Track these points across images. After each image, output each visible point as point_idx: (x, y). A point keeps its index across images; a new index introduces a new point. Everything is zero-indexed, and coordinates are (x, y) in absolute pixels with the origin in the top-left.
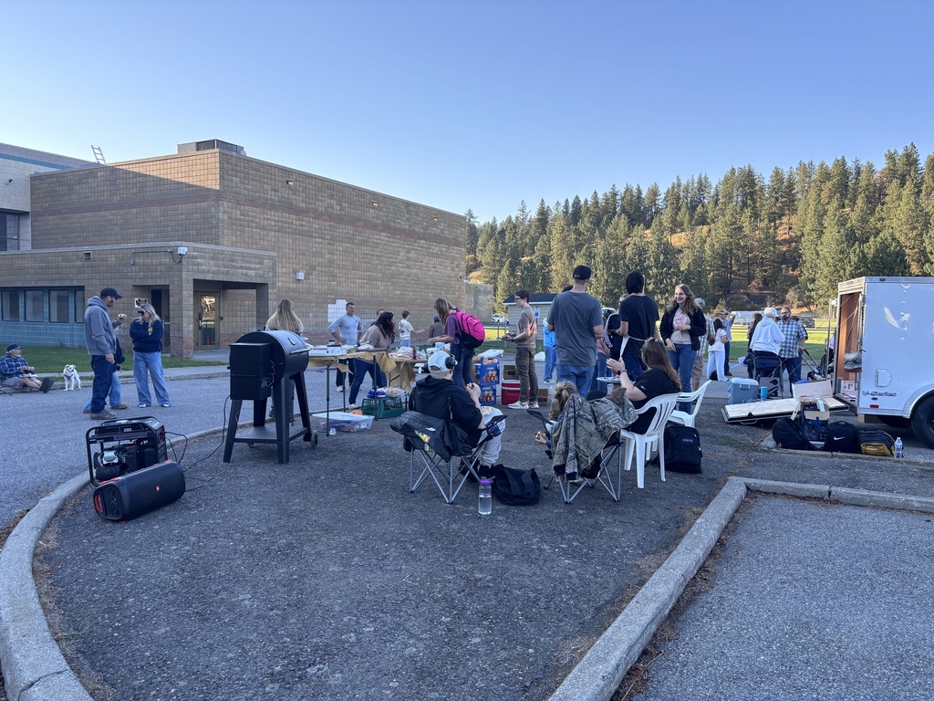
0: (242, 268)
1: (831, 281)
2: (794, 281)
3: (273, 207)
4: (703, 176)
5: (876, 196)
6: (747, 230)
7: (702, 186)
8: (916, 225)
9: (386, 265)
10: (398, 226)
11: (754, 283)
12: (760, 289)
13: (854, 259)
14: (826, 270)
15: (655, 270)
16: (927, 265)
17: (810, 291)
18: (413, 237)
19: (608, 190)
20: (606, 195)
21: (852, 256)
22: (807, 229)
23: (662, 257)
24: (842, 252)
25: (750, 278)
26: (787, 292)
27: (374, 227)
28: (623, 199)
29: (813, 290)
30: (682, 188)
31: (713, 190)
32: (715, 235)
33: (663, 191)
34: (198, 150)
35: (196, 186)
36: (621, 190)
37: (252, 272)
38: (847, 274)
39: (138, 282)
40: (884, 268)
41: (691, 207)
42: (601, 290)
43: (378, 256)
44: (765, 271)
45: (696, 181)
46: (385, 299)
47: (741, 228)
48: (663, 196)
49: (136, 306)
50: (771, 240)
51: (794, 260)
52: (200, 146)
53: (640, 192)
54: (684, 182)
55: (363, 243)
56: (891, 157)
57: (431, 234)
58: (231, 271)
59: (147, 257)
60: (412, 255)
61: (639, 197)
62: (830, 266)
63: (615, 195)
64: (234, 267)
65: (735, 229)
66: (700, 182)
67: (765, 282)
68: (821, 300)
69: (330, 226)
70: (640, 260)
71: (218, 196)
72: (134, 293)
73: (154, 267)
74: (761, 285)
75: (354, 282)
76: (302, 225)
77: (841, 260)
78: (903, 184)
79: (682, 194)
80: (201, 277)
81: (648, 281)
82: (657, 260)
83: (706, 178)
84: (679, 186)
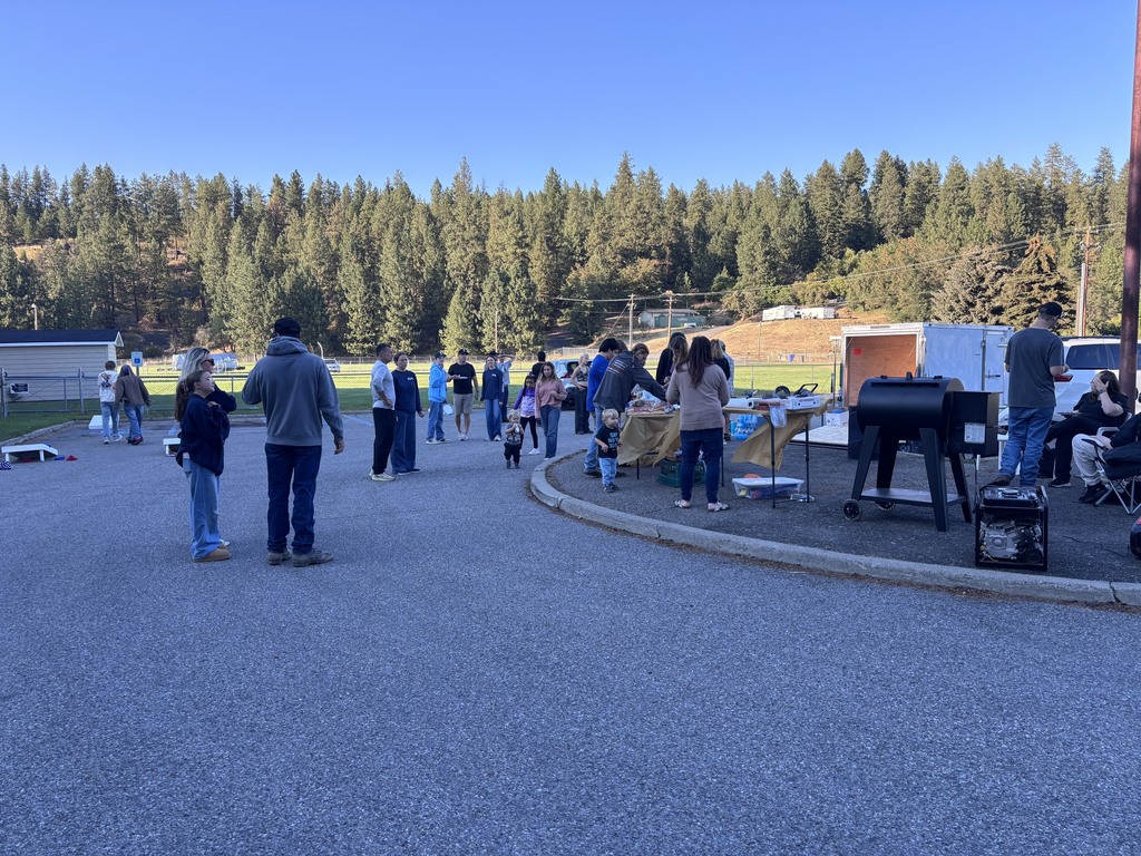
1: (250, 318)
2: (203, 319)
4: (41, 170)
5: (277, 226)
6: (130, 250)
7: (42, 184)
8: (323, 260)
11: (145, 318)
12: (155, 327)
13: (273, 295)
14: (243, 306)
15: (10, 297)
16: (345, 304)
17: (225, 329)
21: (270, 291)
22: (207, 256)
23: (19, 280)
24: (259, 286)
25: (139, 312)
26: (196, 332)
29: (230, 329)
30: (11, 181)
31: (59, 191)
32: (88, 252)
38: (267, 311)
40: (302, 306)
41: (34, 212)
44: (158, 304)
45: (31, 175)
47: (121, 247)
50: (158, 264)
51: (195, 290)
54: (12, 175)
56: (279, 183)
62: (247, 301)
65: (115, 247)
66: (37, 177)
67: (160, 318)
68: (240, 340)
74: (155, 322)
77: (259, 295)
78: (302, 214)
79: (11, 191)
82: (11, 281)
83: (47, 175)
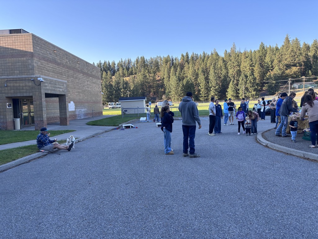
0: (58, 88)
1: (175, 92)
2: (164, 93)
3: (51, 62)
4: (129, 59)
5: (182, 67)
6: (148, 76)
7: (129, 62)
8: (194, 75)
9: (82, 87)
10: (84, 71)
11: (151, 93)
13: (181, 86)
15: (123, 90)
16: (200, 87)
18: (88, 76)
19: (98, 62)
20: (98, 64)
21: (180, 85)
22: (165, 77)
23: (125, 85)
24: (178, 84)
25: (150, 92)
26: (162, 96)
27: (78, 71)
28: (104, 65)
29: (171, 95)
30: (123, 62)
31: (133, 64)
32: (139, 78)
33: (116, 63)
34: (11, 33)
35: (18, 50)
36: (103, 62)
37: (61, 90)
38: (180, 90)
39: (10, 95)
41: (128, 69)
42: (105, 97)
43: (80, 83)
44: (154, 90)
45: (127, 60)
46: (83, 101)
47: (146, 76)
48: (116, 65)
49: (8, 107)
50: (154, 80)
51: (162, 86)
52: (11, 31)
53: (109, 63)
54: (123, 60)
55: (76, 78)
56: (183, 56)
57: (93, 75)
58: (56, 89)
59: (16, 83)
60: (89, 83)
61: (109, 65)
62: (175, 88)
63: (101, 64)
64: (56, 88)
65: (145, 76)
66: (128, 61)
68: (173, 98)
69: (67, 70)
70: (118, 86)
71: (32, 55)
72: (6, 101)
73: (21, 88)
74: (153, 94)
75: (75, 94)
76: (60, 70)
77: (178, 86)
78: (188, 63)
79: (123, 64)
80: (47, 92)
81: (121, 94)
82: (123, 86)
84: (122, 62)
